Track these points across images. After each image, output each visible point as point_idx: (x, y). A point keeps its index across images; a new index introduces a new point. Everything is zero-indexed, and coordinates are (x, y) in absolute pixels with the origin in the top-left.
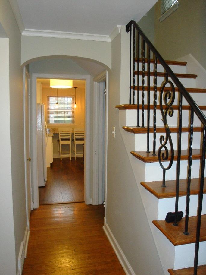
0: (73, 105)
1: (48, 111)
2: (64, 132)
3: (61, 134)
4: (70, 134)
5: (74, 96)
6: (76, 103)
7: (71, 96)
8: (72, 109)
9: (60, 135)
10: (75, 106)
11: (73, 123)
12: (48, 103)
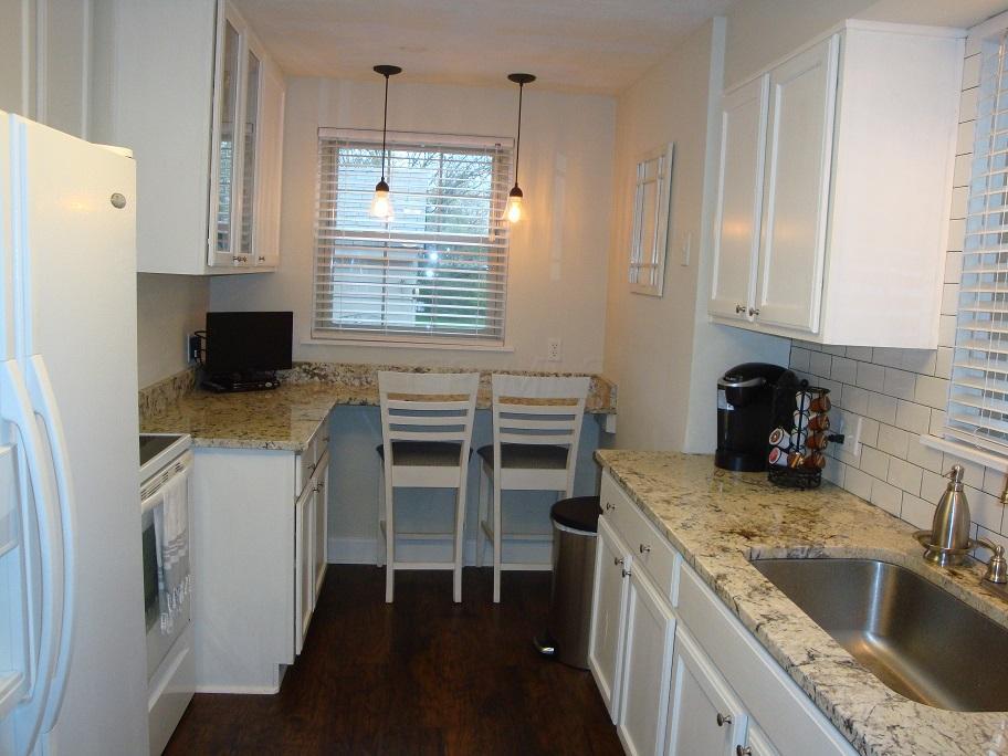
0: (499, 206)
1: (325, 241)
2: (420, 398)
3: (393, 412)
4: (463, 413)
5: (507, 144)
6: (516, 192)
7: (490, 144)
8: (493, 237)
9: (388, 419)
10: (514, 211)
11: (495, 334)
12: (330, 187)
